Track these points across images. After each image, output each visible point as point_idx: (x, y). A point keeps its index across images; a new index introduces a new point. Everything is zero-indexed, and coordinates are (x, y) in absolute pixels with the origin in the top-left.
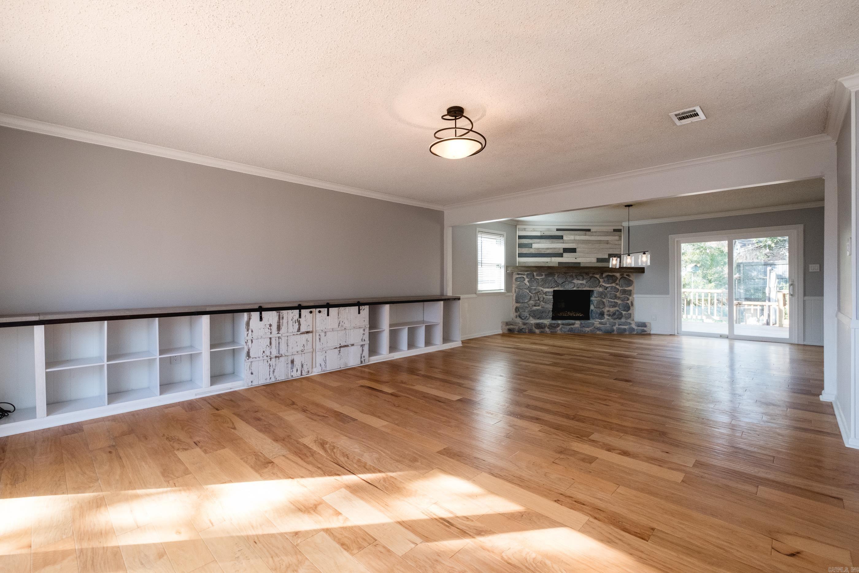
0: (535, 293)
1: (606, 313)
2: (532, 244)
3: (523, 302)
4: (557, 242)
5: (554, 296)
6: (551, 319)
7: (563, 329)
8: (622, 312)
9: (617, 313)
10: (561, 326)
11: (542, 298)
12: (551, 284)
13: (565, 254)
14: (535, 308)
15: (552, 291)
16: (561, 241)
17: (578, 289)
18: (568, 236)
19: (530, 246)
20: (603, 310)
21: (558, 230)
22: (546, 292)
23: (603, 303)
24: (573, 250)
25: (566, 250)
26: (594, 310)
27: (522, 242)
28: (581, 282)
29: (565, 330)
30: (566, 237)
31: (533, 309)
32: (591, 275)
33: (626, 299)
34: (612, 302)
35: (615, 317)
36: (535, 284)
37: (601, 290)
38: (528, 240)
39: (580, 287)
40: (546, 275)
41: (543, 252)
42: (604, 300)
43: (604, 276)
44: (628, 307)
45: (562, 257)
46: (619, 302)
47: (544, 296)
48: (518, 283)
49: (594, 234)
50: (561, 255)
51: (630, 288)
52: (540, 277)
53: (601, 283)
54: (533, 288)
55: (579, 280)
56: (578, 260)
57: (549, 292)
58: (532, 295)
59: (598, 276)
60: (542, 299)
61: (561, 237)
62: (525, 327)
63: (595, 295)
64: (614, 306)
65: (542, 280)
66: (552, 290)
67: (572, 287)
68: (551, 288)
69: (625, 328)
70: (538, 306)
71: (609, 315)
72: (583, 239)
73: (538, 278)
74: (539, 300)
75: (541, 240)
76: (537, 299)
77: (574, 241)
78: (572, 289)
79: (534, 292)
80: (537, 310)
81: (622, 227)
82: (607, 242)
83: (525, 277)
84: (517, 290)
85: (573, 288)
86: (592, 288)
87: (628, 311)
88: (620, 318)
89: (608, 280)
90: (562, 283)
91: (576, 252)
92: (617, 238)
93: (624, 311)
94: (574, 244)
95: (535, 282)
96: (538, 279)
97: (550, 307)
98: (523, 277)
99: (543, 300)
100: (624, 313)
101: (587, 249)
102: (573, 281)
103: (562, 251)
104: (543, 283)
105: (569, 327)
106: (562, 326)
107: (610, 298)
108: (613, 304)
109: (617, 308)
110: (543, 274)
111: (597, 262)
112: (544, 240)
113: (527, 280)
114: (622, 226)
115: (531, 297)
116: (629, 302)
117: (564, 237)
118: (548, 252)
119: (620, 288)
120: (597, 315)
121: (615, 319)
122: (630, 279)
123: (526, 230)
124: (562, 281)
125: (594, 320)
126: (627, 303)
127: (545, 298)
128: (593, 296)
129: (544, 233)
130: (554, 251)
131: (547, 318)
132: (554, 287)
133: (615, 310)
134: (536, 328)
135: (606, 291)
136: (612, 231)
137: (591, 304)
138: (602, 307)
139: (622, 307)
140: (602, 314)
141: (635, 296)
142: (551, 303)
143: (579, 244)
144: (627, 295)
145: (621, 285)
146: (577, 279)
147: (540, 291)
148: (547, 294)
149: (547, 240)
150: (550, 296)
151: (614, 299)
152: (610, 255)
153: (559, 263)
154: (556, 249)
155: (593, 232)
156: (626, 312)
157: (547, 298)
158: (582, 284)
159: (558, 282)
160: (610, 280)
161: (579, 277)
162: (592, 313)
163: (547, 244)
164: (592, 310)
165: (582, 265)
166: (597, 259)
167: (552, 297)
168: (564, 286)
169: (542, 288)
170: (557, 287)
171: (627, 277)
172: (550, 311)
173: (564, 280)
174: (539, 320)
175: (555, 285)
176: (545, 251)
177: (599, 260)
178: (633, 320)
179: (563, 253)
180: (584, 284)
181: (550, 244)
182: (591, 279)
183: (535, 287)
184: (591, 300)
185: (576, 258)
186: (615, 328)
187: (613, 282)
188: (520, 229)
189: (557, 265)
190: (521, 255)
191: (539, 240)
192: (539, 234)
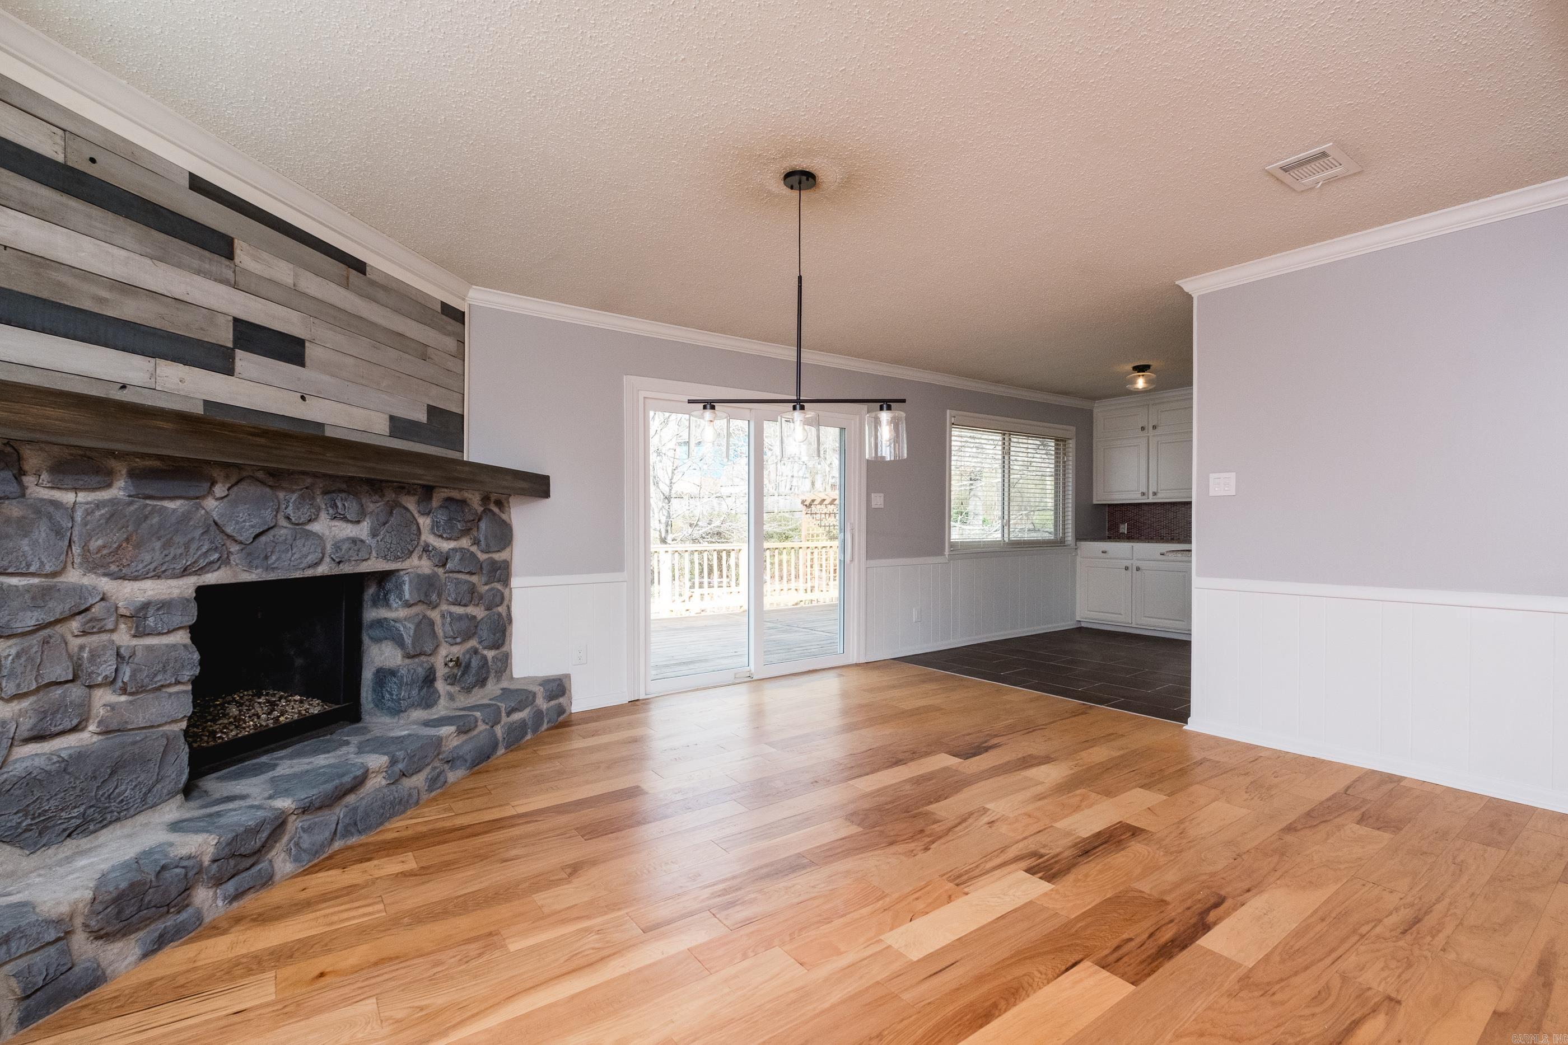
0: (40, 628)
1: (441, 671)
4: (196, 263)
5: (196, 632)
6: (180, 797)
8: (485, 652)
9: (476, 661)
10: (294, 824)
11: (110, 658)
12: (187, 546)
13: (245, 361)
14: (38, 753)
15: (191, 593)
16: (218, 265)
17: (336, 571)
18: (265, 255)
20: (432, 659)
21: (200, 188)
22: (146, 606)
23: (432, 623)
24: (289, 347)
25: (250, 336)
26: (403, 672)
28: (347, 530)
29: (318, 839)
30: (255, 259)
31: (19, 768)
32: (389, 494)
33: (498, 600)
34: (460, 618)
35: (470, 679)
36: (41, 546)
37: (424, 565)
40: (140, 478)
41: (87, 305)
42: (435, 615)
43: (434, 501)
44: (500, 631)
45: (228, 370)
46: (478, 612)
47: (123, 639)
49: (381, 295)
50: (221, 360)
51: (504, 555)
52: (82, 497)
53: (423, 537)
55: (344, 519)
56: (314, 411)
57: (165, 606)
59: (411, 502)
60: (108, 667)
61: (219, 245)
63: (407, 596)
64: (466, 635)
65: (110, 518)
66: (184, 587)
67: (311, 558)
68: (185, 572)
69: (524, 721)
70: (74, 729)
71: (452, 679)
72: (335, 303)
73: (65, 497)
74: (74, 680)
75: (73, 203)
76: (59, 669)
77: (295, 299)
78: (309, 573)
79: (30, 620)
80: (68, 765)
81: (466, 304)
82: (423, 353)
85: (316, 564)
86: (397, 558)
87: (499, 646)
88: (482, 682)
89: (450, 519)
90: (257, 536)
91: (302, 364)
92: (451, 343)
93: (491, 647)
94: (294, 316)
95: (42, 532)
96: (66, 508)
99: (118, 673)
100: (490, 654)
101: (351, 361)
102: (312, 528)
103: (225, 337)
104: (119, 536)
107: (454, 603)
108: (464, 625)
109: (472, 643)
110: (122, 467)
111: (391, 432)
112: (95, 212)
114: (465, 300)
116: (501, 609)
117: (238, 252)
118: (129, 310)
119: (481, 557)
120: (414, 690)
121: (468, 690)
122: (504, 517)
124: (252, 527)
125: (387, 720)
126: (500, 615)
127: (133, 654)
128: (392, 597)
129: (93, 160)
130: (179, 324)
131: (147, 802)
132: (202, 563)
133: (468, 651)
134: (100, 935)
135: (440, 571)
136: (439, 308)
137: (371, 638)
138: (428, 648)
139: (485, 634)
140: (429, 679)
141: (515, 582)
142: (178, 682)
143: (316, 321)
144: (499, 581)
145: (483, 543)
146: (331, 511)
147: (91, 606)
148: (151, 622)
149: (121, 221)
150: (169, 632)
151: (465, 605)
152: (432, 410)
153: (206, 403)
154: (182, 306)
155: (373, 283)
156: (497, 652)
157: (149, 648)
158: (354, 541)
159: (229, 530)
160: (456, 519)
161: (339, 504)
162: (392, 685)
163: (123, 253)
164: (393, 673)
165: (329, 433)
166: (392, 418)
167: (183, 638)
168: (266, 558)
169: (105, 579)
170: (218, 565)
171: (496, 510)
172: (169, 739)
173: (268, 514)
174: (84, 843)
175: (205, 554)
176: (102, 301)
177: (399, 426)
178: (512, 678)
179: (233, 349)
180: (362, 541)
181: (148, 261)
182: (391, 513)
183: (36, 581)
184: (380, 623)
185: (303, 398)
186: (499, 730)
187: (465, 532)
189: (197, 411)
191: (50, 195)
192: (43, 142)
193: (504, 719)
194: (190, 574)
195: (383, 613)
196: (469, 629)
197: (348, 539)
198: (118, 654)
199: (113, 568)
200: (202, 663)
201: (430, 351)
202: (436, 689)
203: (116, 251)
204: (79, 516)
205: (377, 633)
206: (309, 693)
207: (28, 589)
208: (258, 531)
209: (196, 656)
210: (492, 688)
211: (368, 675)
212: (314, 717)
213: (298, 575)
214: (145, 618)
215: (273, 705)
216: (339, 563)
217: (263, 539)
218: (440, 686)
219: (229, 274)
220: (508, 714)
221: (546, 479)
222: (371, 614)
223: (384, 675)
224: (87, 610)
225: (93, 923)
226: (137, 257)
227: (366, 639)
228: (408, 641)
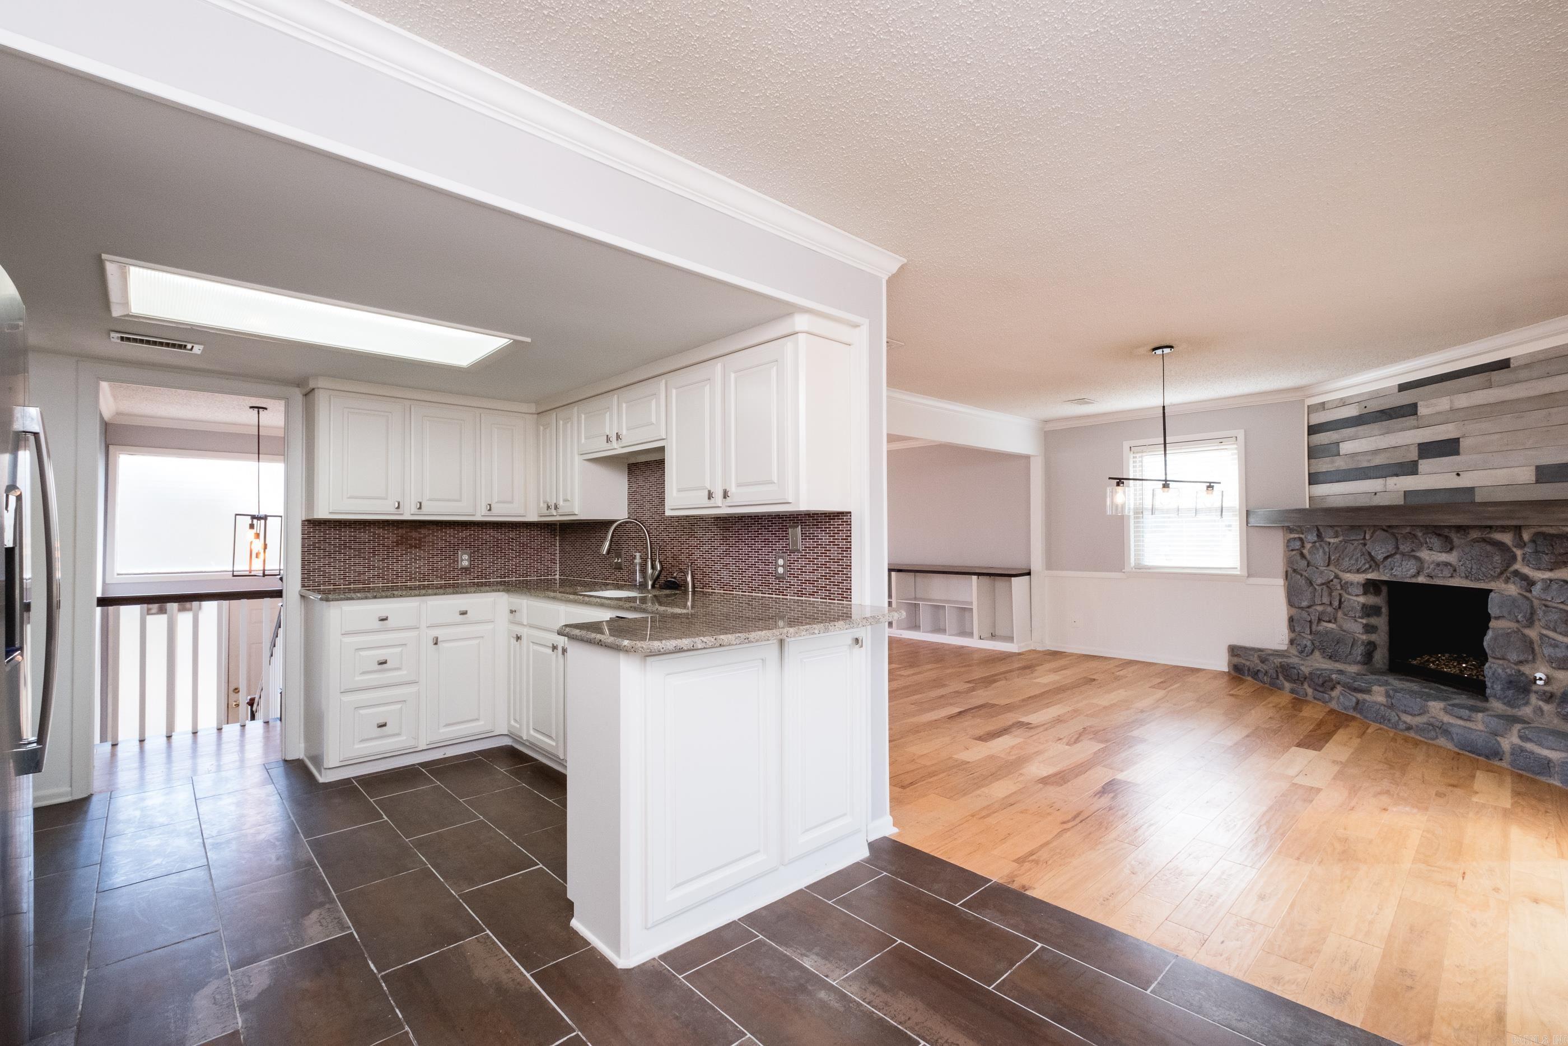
0: (1323, 584)
2: (1338, 444)
3: (1299, 605)
4: (1400, 426)
11: (1338, 599)
12: (1357, 560)
13: (1424, 465)
16: (1410, 421)
18: (1433, 401)
19: (1332, 450)
21: (1403, 387)
24: (1449, 447)
25: (1429, 450)
28: (1442, 557)
30: (1427, 406)
31: (1319, 628)
32: (1476, 534)
38: (1329, 435)
39: (1437, 577)
41: (1365, 464)
42: (1533, 634)
43: (1525, 536)
45: (1416, 472)
47: (1341, 594)
48: (1291, 553)
49: (1523, 374)
50: (1411, 468)
52: (1334, 540)
53: (1516, 566)
54: (1316, 571)
55: (1434, 550)
58: (1316, 589)
60: (1338, 603)
61: (1411, 410)
66: (1360, 578)
68: (1358, 571)
70: (1330, 622)
72: (1492, 400)
73: (1330, 541)
75: (1360, 428)
76: (1327, 600)
77: (1453, 415)
78: (1414, 580)
79: (1320, 581)
83: (1303, 537)
85: (1414, 576)
89: (1536, 552)
91: (1458, 454)
94: (1450, 427)
95: (1321, 553)
96: (1329, 545)
98: (1301, 539)
99: (1340, 606)
101: (1497, 436)
103: (1414, 455)
104: (1338, 555)
107: (1548, 628)
111: (1537, 482)
112: (1365, 427)
113: (1307, 547)
117: (1420, 408)
118: (1378, 461)
123: (1326, 407)
124: (1382, 553)
127: (1344, 601)
129: (1366, 407)
130: (1394, 458)
131: (1348, 661)
132: (1365, 569)
135: (1529, 596)
143: (1466, 422)
146: (1426, 546)
147: (1333, 580)
148: (1349, 590)
149: (1374, 425)
153: (1406, 493)
154: (1395, 449)
155: (1516, 369)
157: (1350, 600)
158: (1445, 565)
160: (1544, 552)
161: (1428, 542)
169: (1337, 570)
170: (1370, 570)
175: (1364, 566)
176: (1369, 461)
179: (1417, 461)
180: (1451, 565)
181: (1382, 436)
185: (1458, 475)
188: (1311, 409)
189: (1400, 501)
190: (1314, 479)
191: (1353, 429)
192: (1351, 412)
194: (1360, 573)
197: (1442, 562)
202: (1528, 699)
208: (1385, 555)
213: (1407, 580)
214: (1347, 588)
219: (1413, 423)
226: (1378, 437)
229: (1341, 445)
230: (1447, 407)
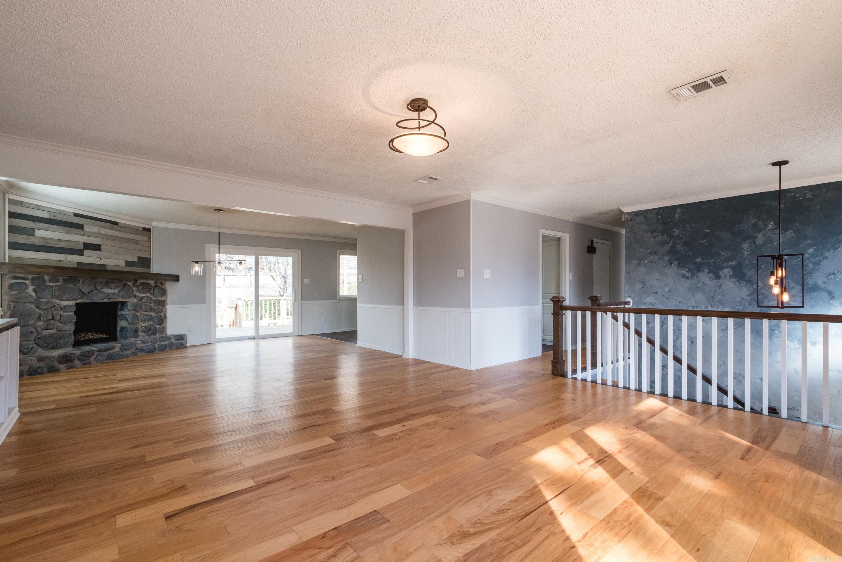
0: (47, 309)
1: (140, 329)
2: (34, 230)
3: (26, 324)
4: (75, 232)
5: (75, 312)
6: (72, 346)
7: (100, 357)
8: (156, 326)
9: (152, 328)
11: (58, 315)
12: (74, 294)
13: (86, 252)
14: (46, 332)
15: (74, 304)
16: (80, 231)
17: (109, 301)
18: (91, 227)
19: (31, 232)
20: (137, 325)
21: (76, 215)
22: (66, 306)
23: (137, 316)
24: (97, 248)
25: (87, 246)
26: (128, 327)
27: (17, 225)
28: (112, 291)
29: (103, 358)
30: (89, 228)
31: (44, 334)
32: (124, 282)
33: (160, 311)
34: (147, 315)
35: (150, 332)
36: (47, 294)
37: (135, 300)
38: (27, 222)
39: (112, 299)
40: (64, 280)
41: (53, 245)
42: (138, 314)
43: (138, 283)
44: (162, 320)
45: (82, 255)
46: (153, 314)
47: (61, 313)
48: (14, 292)
49: (122, 229)
50: (80, 253)
51: (163, 298)
52: (54, 284)
53: (134, 293)
54: (42, 302)
55: (111, 288)
56: (104, 262)
57: (69, 306)
58: (42, 312)
59: (130, 284)
60: (58, 318)
61: (80, 227)
62: (41, 364)
63: (129, 308)
64: (149, 320)
65: (59, 288)
66: (72, 303)
67: (102, 298)
68: (73, 300)
69: (165, 344)
70: (52, 329)
71: (144, 332)
72: (110, 234)
73: (51, 284)
74: (53, 319)
75: (51, 226)
76: (50, 317)
77: (98, 235)
78: (102, 301)
79: (45, 307)
80: (51, 335)
81: (152, 227)
82: (136, 242)
83: (27, 282)
84: (12, 304)
85: (104, 299)
86: (126, 298)
87: (161, 325)
88: (155, 334)
89: (143, 288)
90: (89, 292)
91: (100, 251)
92: (146, 238)
93: (158, 324)
94: (98, 239)
95: (47, 291)
96: (52, 287)
97: (71, 328)
98: (25, 283)
99: (60, 319)
100: (158, 327)
101: (114, 248)
102: (101, 290)
103: (81, 247)
105: (107, 353)
106: (98, 353)
107: (145, 311)
108: (148, 317)
109: (151, 322)
110: (61, 278)
111: (126, 266)
112: (55, 226)
113: (31, 288)
114: (151, 225)
115: (40, 315)
116: (162, 314)
117: (84, 227)
118: (61, 245)
119: (155, 299)
120: (132, 333)
121: (149, 335)
122: (163, 287)
123: (23, 205)
125: (124, 340)
126: (161, 316)
127: (63, 316)
128: (125, 308)
129: (54, 216)
130: (71, 246)
131: (66, 346)
132: (77, 298)
133: (150, 325)
134: (60, 363)
135: (140, 302)
136: (142, 229)
137: (120, 319)
138: (136, 322)
139: (155, 321)
140: (136, 331)
141: (168, 307)
142: (72, 322)
143: (105, 239)
144: (161, 306)
145: (155, 295)
146: (107, 286)
147: (56, 305)
148: (66, 309)
149: (60, 227)
150: (70, 312)
151: (148, 312)
152: (139, 258)
153: (78, 263)
154: (72, 242)
155: (121, 227)
156: (160, 326)
157: (66, 315)
158: (114, 294)
159: (83, 291)
160: (145, 288)
161: (110, 285)
162: (125, 331)
163: (60, 233)
164: (125, 328)
165: (108, 268)
166: (126, 262)
167: (73, 313)
168: (91, 297)
169: (58, 300)
170: (80, 298)
171: (160, 285)
172: (70, 335)
173: (92, 288)
174: (54, 351)
175: (77, 296)
176: (56, 244)
177: (128, 264)
178: (166, 334)
179: (83, 250)
180: (116, 294)
181: (65, 234)
182: (124, 287)
183: (46, 300)
184: (122, 315)
185: (101, 259)
186: (156, 345)
187: (148, 292)
188: (11, 202)
189: (75, 266)
190: (13, 246)
191: (47, 225)
192: (45, 215)
193: (158, 343)
195: (123, 313)
196: (150, 318)
197: (112, 293)
198: (60, 316)
199: (59, 298)
200: (77, 319)
201: (139, 242)
203: (58, 233)
204: (53, 288)
205: (121, 318)
206: (102, 333)
207: (45, 301)
208: (89, 291)
209: (76, 317)
210: (158, 335)
211: (118, 329)
212: (103, 337)
213: (98, 301)
214: (65, 309)
215: (93, 335)
216: (110, 299)
217: (90, 293)
218: (140, 333)
219: (82, 233)
220: (160, 341)
221: (178, 276)
222: (119, 313)
223: (123, 329)
224: (55, 306)
225: (59, 359)
227: (118, 320)
228: (130, 320)
229: (36, 231)
230: (97, 231)
